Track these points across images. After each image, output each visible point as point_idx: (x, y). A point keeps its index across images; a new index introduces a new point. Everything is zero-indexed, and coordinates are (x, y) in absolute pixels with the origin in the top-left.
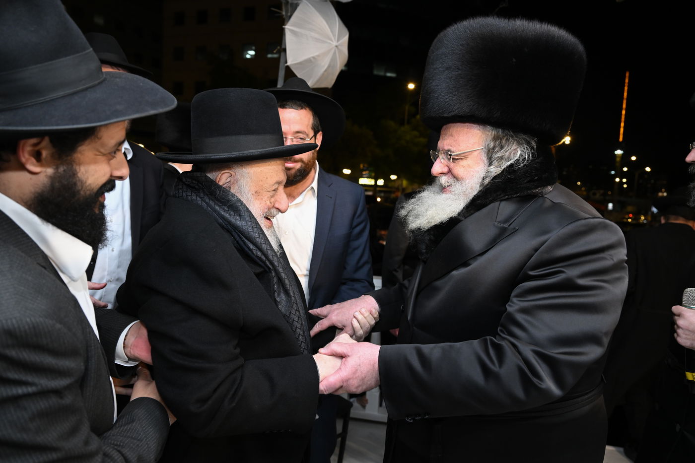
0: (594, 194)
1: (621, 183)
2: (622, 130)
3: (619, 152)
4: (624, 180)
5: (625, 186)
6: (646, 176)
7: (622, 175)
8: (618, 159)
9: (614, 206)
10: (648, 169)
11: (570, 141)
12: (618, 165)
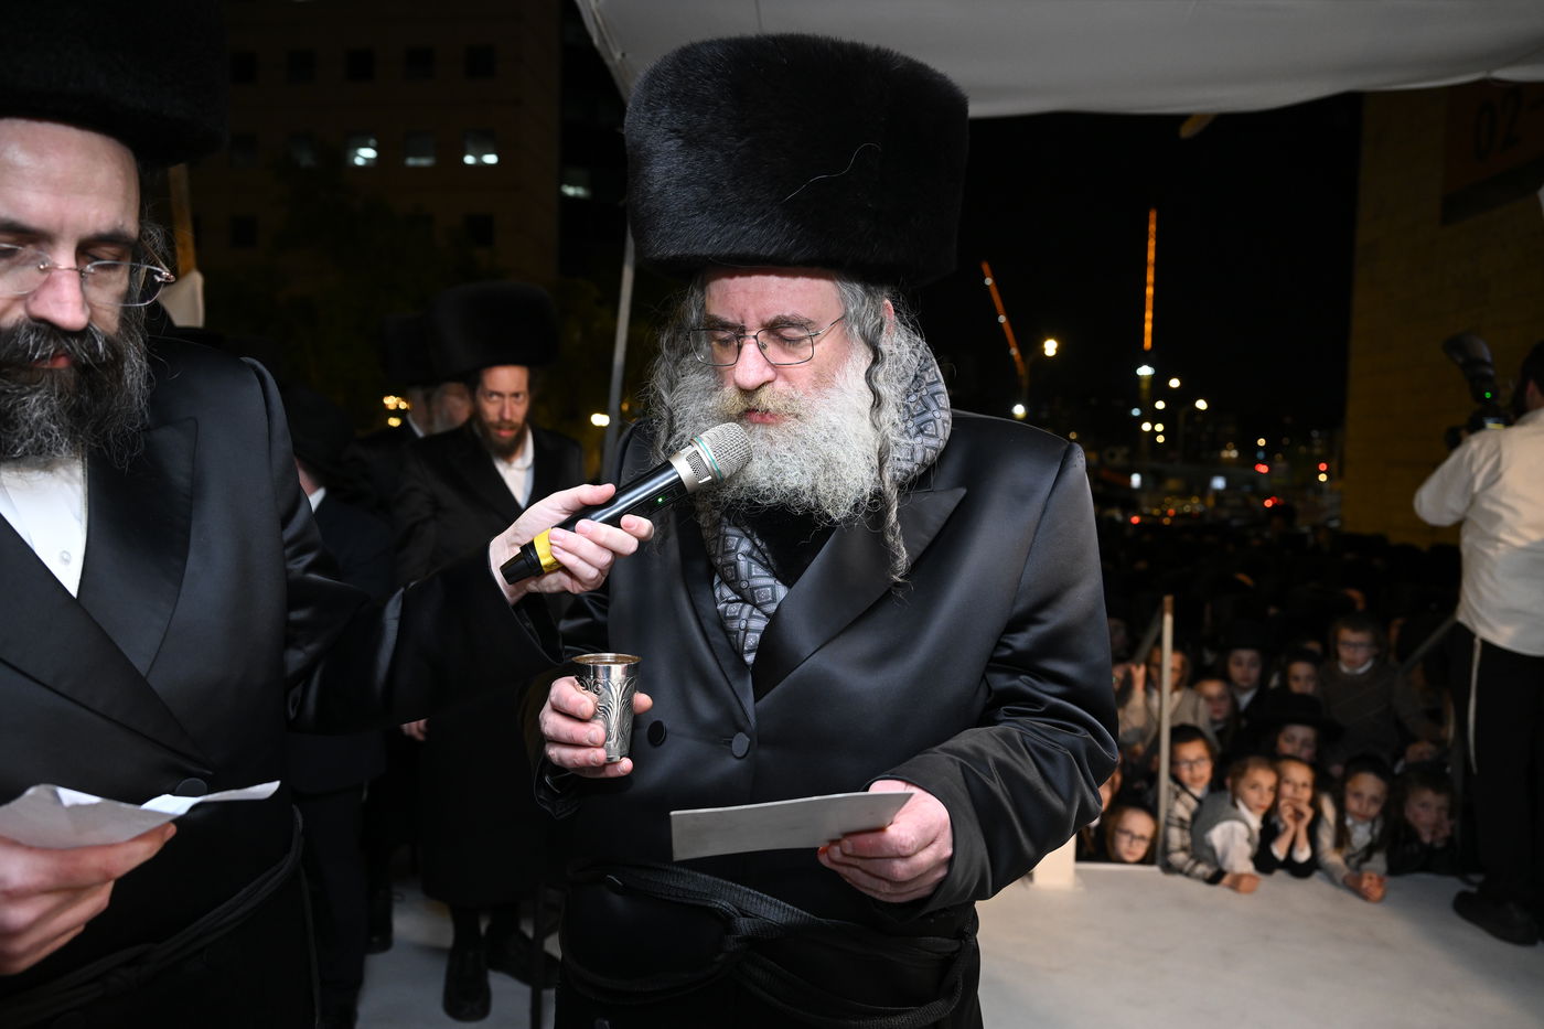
0: (1112, 455)
1: (1154, 433)
2: (1148, 327)
3: (1145, 371)
4: (1159, 427)
5: (1160, 439)
6: (1198, 419)
7: (1155, 417)
8: (1145, 386)
9: (1143, 481)
10: (1201, 405)
11: (1057, 350)
12: (1145, 396)
